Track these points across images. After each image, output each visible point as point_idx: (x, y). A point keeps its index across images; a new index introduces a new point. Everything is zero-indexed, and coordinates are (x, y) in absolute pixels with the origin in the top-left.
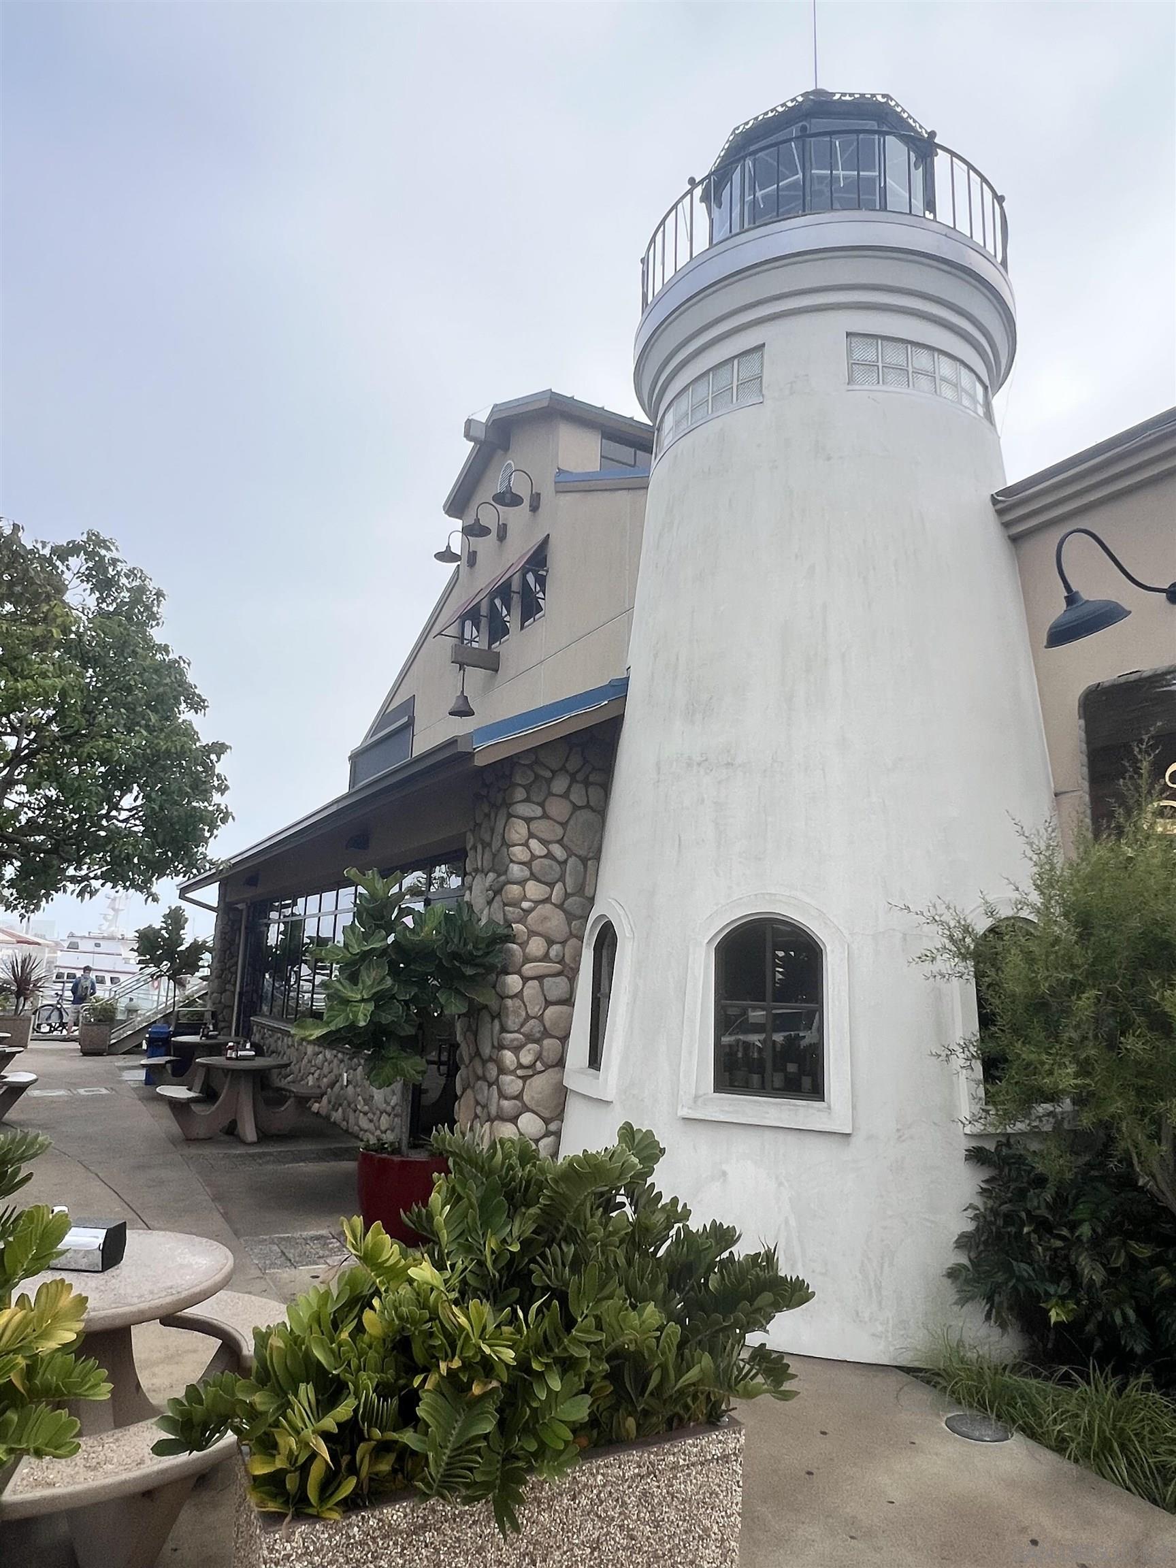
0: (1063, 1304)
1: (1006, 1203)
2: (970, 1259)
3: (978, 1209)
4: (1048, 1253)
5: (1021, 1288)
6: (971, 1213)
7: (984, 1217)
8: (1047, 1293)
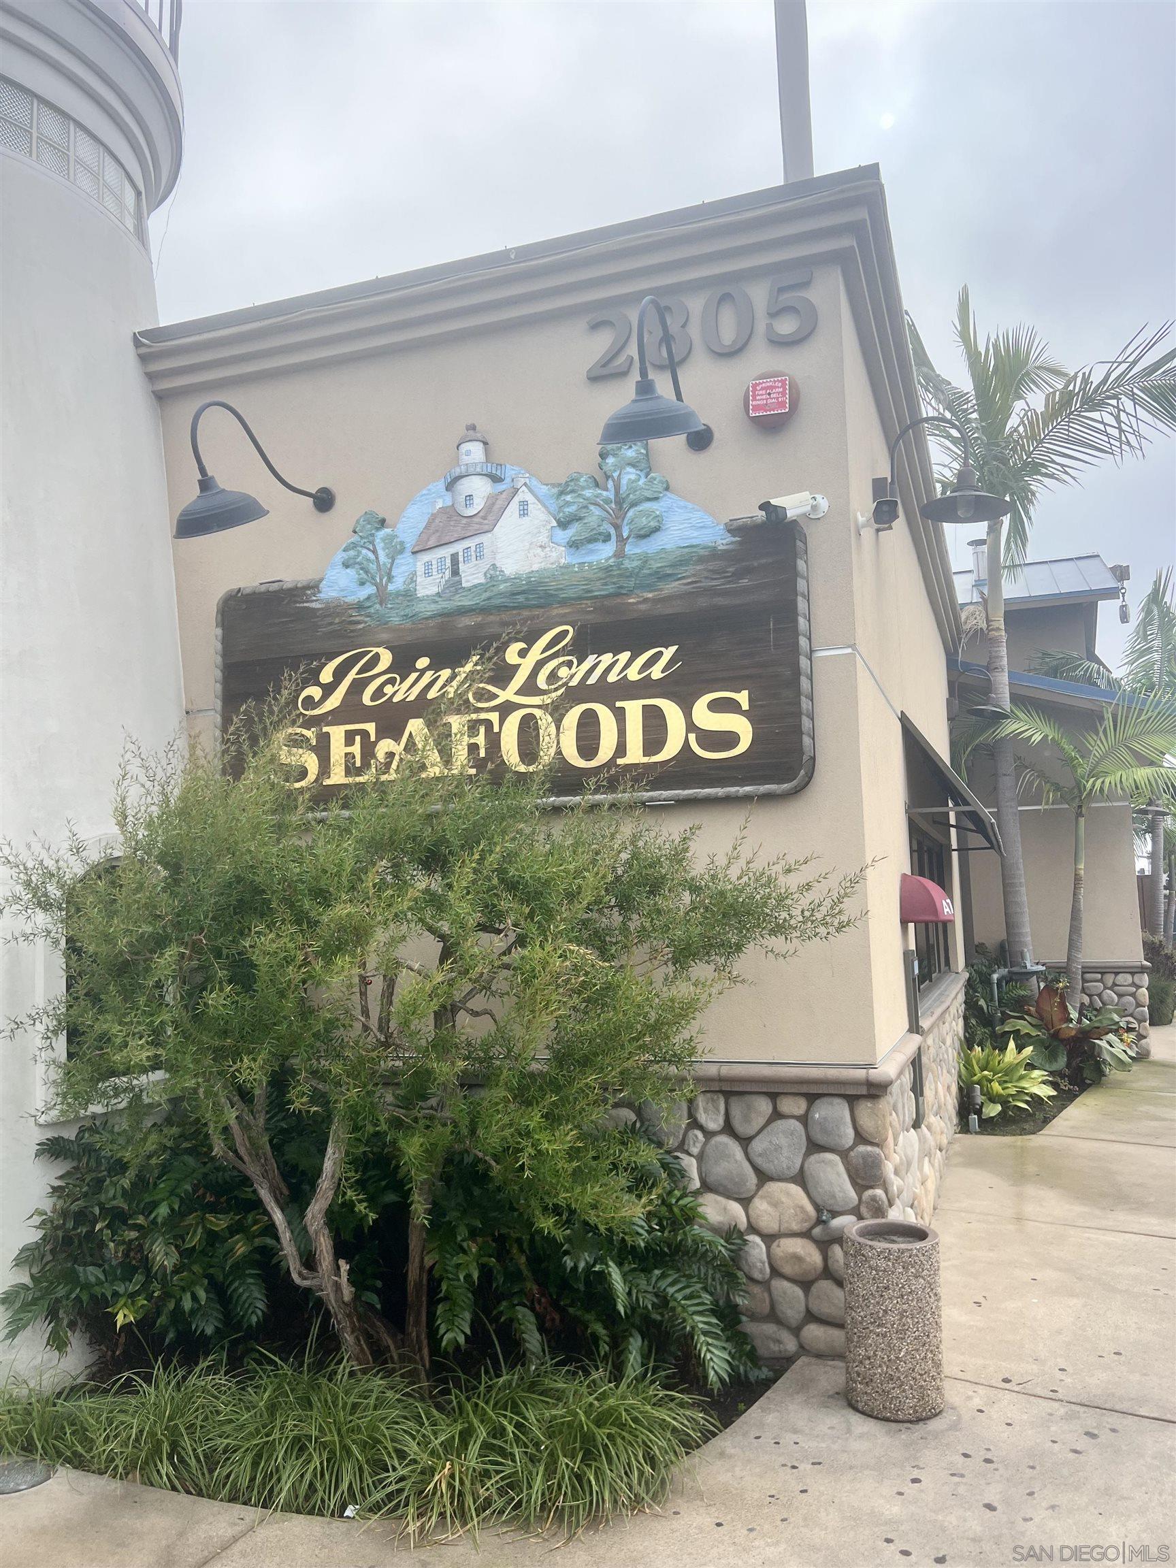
0: (133, 1303)
1: (78, 1199)
2: (32, 1276)
3: (46, 1214)
4: (121, 1248)
5: (85, 1298)
6: (37, 1220)
7: (52, 1222)
8: (116, 1294)
